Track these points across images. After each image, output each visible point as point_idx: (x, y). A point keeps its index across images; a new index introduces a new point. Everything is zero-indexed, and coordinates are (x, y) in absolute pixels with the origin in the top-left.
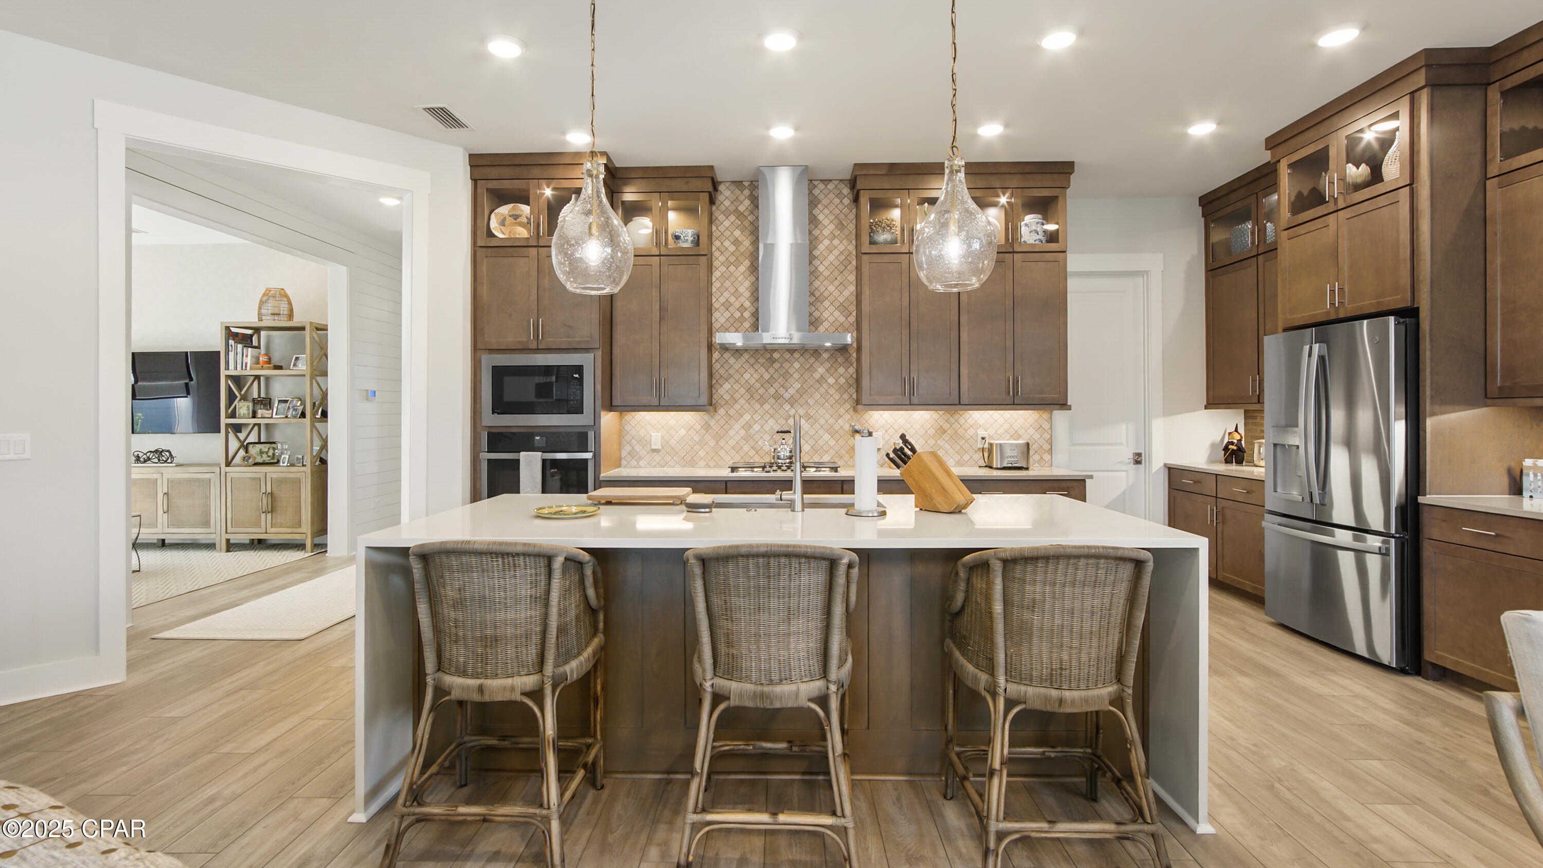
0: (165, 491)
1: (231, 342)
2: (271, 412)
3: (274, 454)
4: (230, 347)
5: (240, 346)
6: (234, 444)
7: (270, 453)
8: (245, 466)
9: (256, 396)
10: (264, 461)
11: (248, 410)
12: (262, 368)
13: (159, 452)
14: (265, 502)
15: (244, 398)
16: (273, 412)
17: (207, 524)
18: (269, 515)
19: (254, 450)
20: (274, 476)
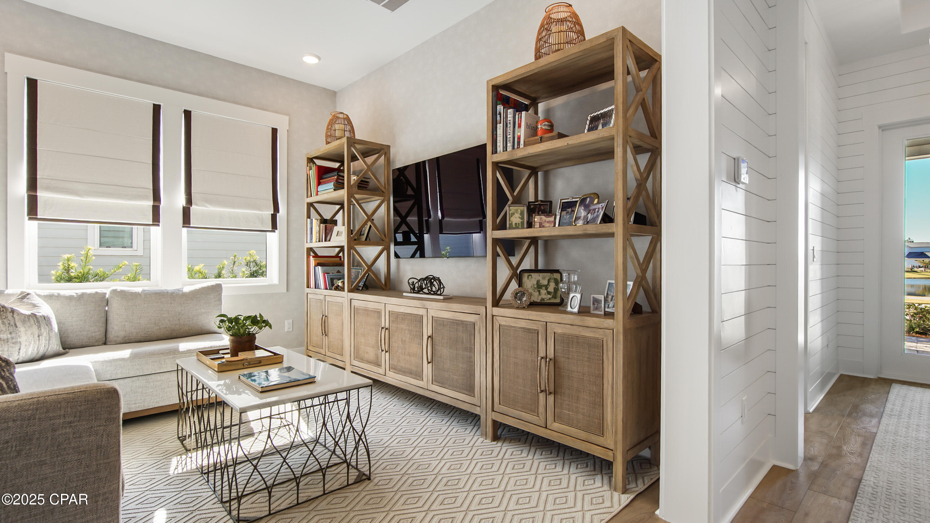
0: (430, 333)
1: (500, 108)
2: (552, 219)
3: (556, 290)
4: (498, 116)
5: (510, 111)
6: (504, 273)
7: (551, 289)
8: (518, 308)
9: (532, 198)
10: (543, 299)
11: (522, 218)
12: (541, 140)
13: (430, 280)
14: (544, 373)
15: (517, 201)
16: (555, 219)
17: (470, 389)
18: (551, 398)
19: (529, 282)
20: (559, 330)
